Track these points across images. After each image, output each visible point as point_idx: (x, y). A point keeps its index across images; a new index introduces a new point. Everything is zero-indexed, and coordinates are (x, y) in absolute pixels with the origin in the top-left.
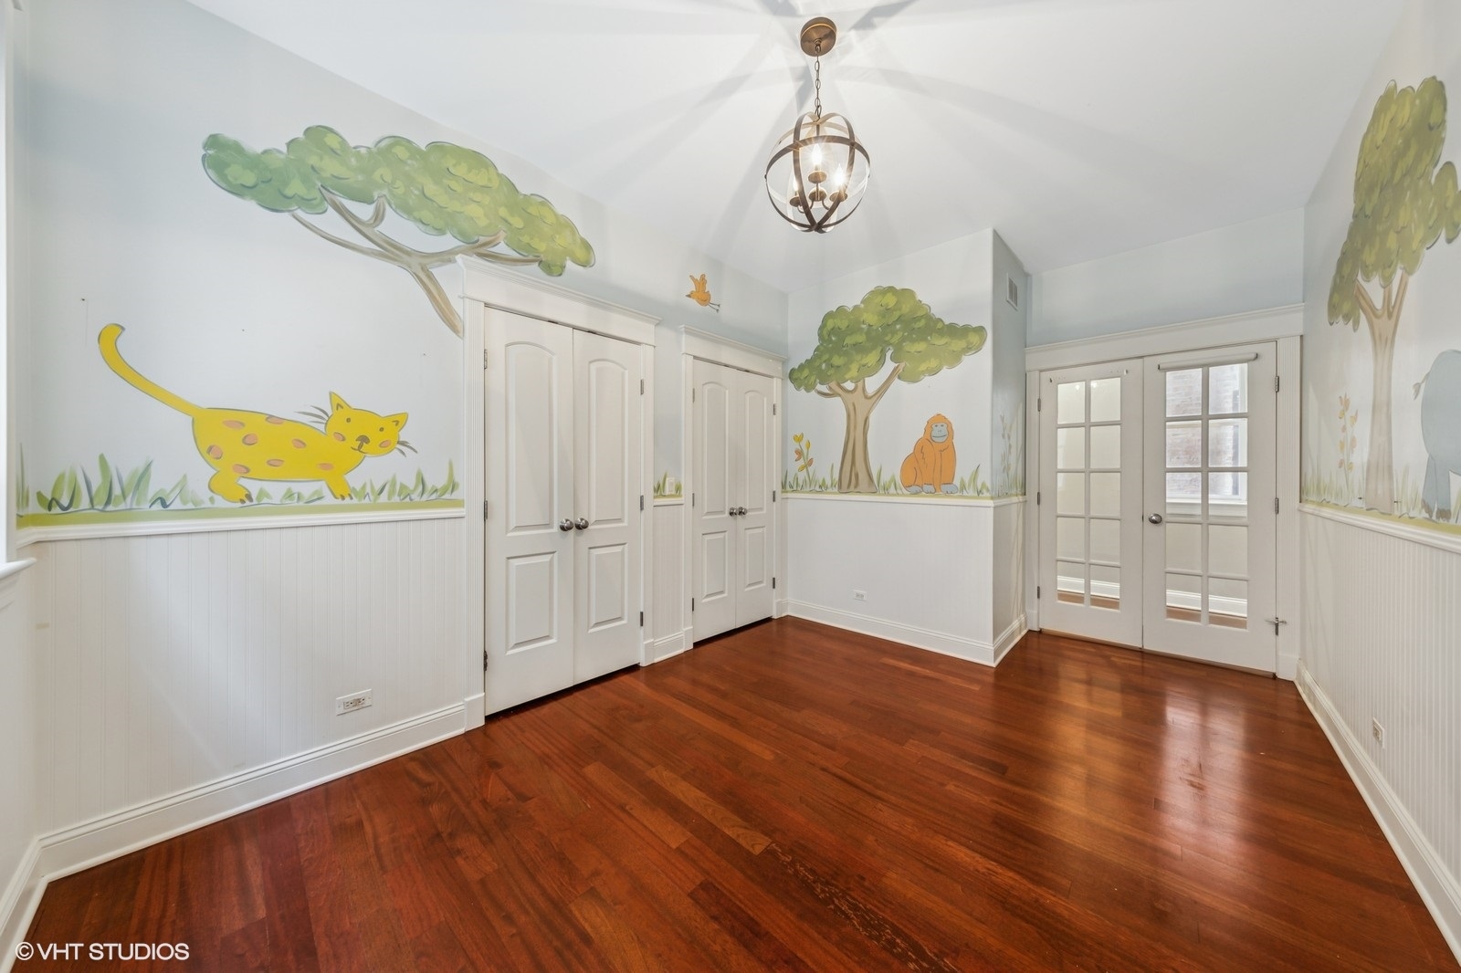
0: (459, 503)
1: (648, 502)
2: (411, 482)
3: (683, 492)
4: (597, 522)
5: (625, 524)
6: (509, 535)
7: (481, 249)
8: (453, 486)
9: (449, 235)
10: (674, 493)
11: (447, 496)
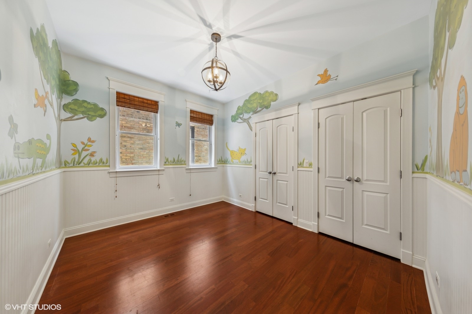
0: (251, 165)
1: (296, 169)
2: (246, 160)
3: (313, 167)
4: (279, 173)
5: (288, 175)
6: (260, 173)
7: (255, 112)
8: (251, 161)
9: (251, 112)
10: (308, 166)
11: (250, 163)
